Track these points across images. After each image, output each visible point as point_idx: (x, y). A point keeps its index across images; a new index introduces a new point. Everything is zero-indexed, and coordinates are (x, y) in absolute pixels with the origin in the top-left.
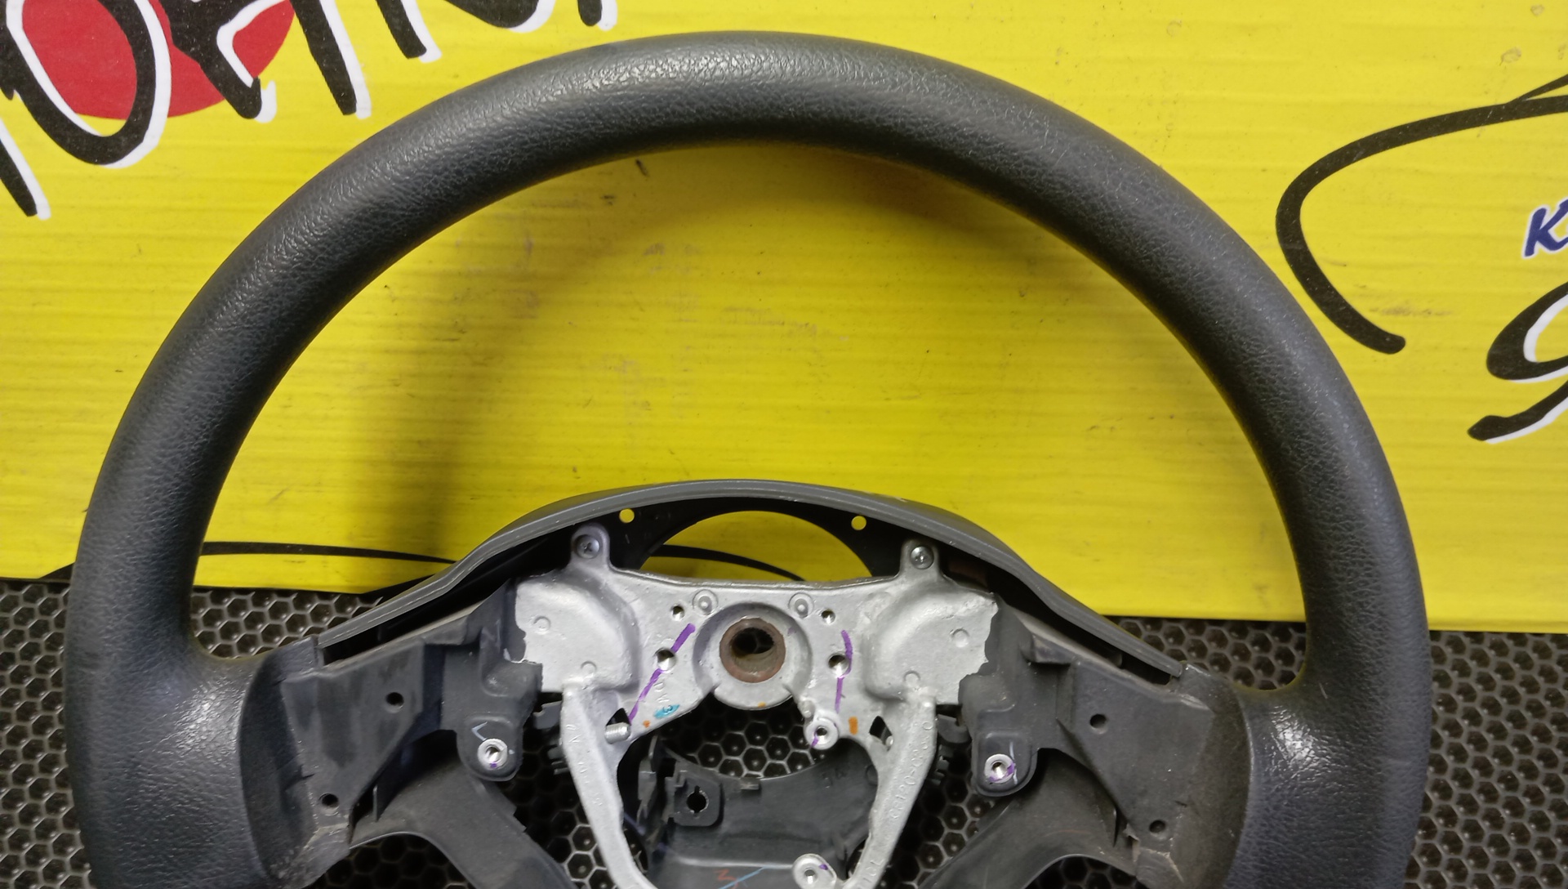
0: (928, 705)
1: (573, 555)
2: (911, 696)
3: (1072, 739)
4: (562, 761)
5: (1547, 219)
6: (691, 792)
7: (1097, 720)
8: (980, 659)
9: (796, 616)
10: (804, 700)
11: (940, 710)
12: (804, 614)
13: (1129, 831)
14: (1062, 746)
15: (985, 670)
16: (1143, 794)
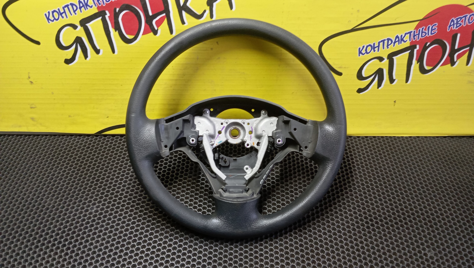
0: (267, 135)
1: (203, 114)
2: (263, 135)
3: (291, 133)
4: (203, 148)
5: (361, 49)
6: (224, 159)
7: (295, 129)
8: (275, 128)
9: (243, 124)
10: (245, 139)
11: (269, 137)
12: (244, 123)
13: (301, 148)
14: (289, 137)
15: (276, 130)
16: (303, 141)
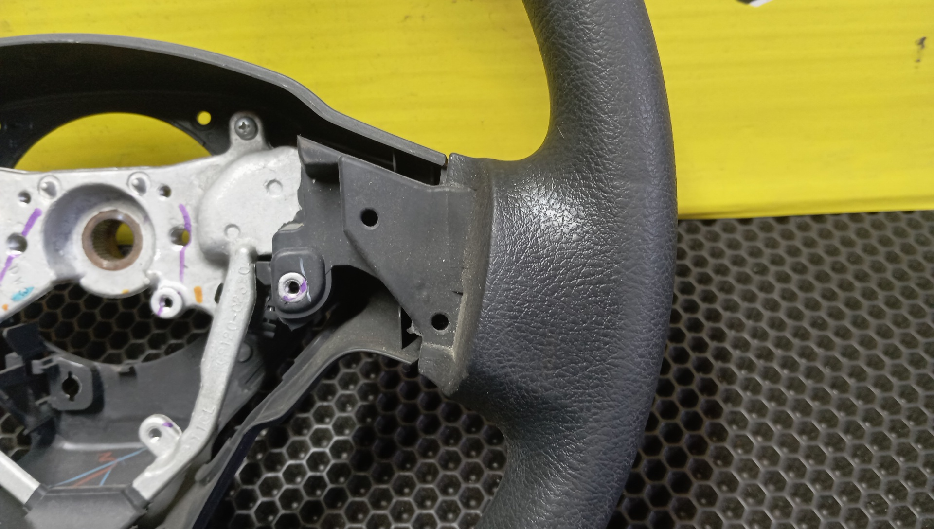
0: (244, 251)
2: (231, 247)
3: (351, 240)
6: (63, 376)
7: (369, 218)
8: (295, 207)
11: (256, 258)
12: (140, 188)
13: (412, 329)
15: (300, 218)
